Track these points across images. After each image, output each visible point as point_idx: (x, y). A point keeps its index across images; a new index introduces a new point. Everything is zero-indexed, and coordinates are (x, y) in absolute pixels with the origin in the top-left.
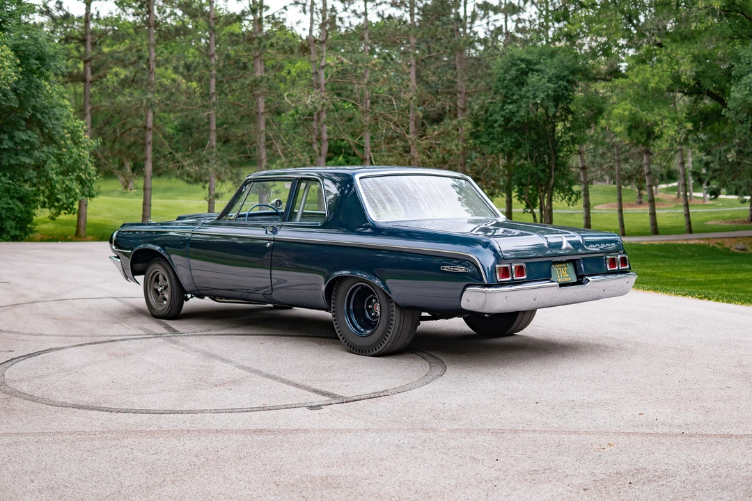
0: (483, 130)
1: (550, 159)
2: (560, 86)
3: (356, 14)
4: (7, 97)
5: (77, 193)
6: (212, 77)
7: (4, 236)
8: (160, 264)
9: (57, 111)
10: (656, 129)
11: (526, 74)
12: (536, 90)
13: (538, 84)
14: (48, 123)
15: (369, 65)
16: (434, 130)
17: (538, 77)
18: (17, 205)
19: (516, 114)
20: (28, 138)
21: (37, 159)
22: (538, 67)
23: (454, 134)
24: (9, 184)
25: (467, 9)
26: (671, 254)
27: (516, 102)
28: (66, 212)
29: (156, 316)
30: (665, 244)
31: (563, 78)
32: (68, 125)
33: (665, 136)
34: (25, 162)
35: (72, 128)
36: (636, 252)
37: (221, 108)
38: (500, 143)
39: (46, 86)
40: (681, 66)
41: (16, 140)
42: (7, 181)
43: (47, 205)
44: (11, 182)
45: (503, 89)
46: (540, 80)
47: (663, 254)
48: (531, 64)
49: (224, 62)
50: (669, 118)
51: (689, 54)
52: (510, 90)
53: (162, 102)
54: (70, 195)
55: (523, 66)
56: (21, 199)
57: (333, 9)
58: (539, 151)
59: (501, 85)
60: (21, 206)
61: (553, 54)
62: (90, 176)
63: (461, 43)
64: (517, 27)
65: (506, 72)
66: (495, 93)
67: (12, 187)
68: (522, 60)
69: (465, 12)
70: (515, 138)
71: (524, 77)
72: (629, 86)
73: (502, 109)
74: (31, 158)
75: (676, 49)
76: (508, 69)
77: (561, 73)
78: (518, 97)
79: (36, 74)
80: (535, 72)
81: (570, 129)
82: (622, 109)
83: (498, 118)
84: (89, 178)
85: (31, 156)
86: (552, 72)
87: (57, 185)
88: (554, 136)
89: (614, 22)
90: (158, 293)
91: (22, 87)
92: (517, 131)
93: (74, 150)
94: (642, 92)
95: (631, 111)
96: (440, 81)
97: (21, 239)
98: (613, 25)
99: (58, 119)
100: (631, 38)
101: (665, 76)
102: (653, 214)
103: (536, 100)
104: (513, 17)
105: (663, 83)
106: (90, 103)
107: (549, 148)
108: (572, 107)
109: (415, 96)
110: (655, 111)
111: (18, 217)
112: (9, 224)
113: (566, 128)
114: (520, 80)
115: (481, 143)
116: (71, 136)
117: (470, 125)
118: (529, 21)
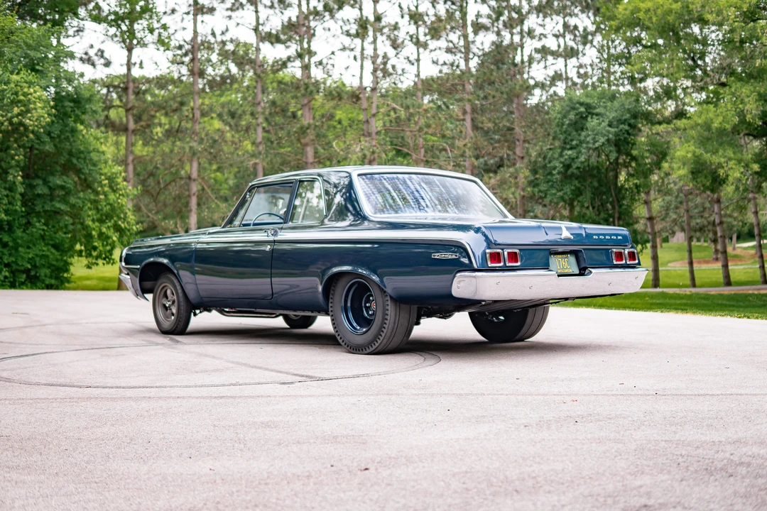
0: (542, 177)
1: (613, 208)
2: (621, 130)
3: (410, 61)
4: (41, 140)
5: (114, 241)
6: (258, 125)
8: (168, 277)
9: (94, 156)
10: (721, 172)
11: (586, 118)
12: (596, 134)
13: (598, 128)
14: (84, 168)
15: (420, 110)
16: (490, 178)
17: (598, 121)
18: (51, 252)
19: (576, 160)
20: (63, 184)
21: (73, 206)
22: (597, 111)
23: (511, 182)
24: (43, 230)
25: (524, 53)
26: (741, 304)
27: (575, 148)
28: (105, 262)
29: (165, 332)
30: (735, 294)
31: (624, 122)
32: (106, 171)
33: (730, 179)
34: (60, 208)
35: (109, 174)
36: (703, 302)
37: (267, 157)
38: (560, 191)
39: (82, 131)
40: (746, 105)
41: (51, 185)
42: (41, 227)
43: (84, 254)
44: (45, 228)
45: (561, 134)
46: (600, 124)
47: (732, 303)
48: (590, 108)
49: (271, 110)
50: (735, 159)
51: (754, 92)
52: (569, 135)
53: (206, 150)
54: (107, 243)
55: (582, 109)
56: (56, 247)
57: (385, 56)
58: (601, 199)
59: (560, 130)
60: (56, 253)
61: (613, 97)
62: (129, 226)
63: (517, 87)
64: (578, 72)
65: (565, 117)
66: (554, 139)
67: (47, 233)
68: (582, 104)
69: (522, 56)
70: (575, 186)
71: (584, 122)
72: (692, 128)
73: (561, 155)
74: (67, 205)
75: (741, 87)
76: (566, 113)
77: (622, 116)
78: (578, 142)
79: (71, 117)
80: (594, 116)
81: (632, 175)
82: (683, 150)
83: (557, 165)
84: (128, 227)
85: (66, 202)
86: (612, 115)
87: (94, 233)
88: (616, 184)
89: (675, 61)
90: (166, 308)
91: (56, 131)
92: (577, 179)
93: (112, 197)
94: (706, 133)
95: (694, 153)
96: (496, 128)
97: (56, 288)
98: (674, 64)
99: (95, 165)
100: (694, 78)
101: (729, 115)
102: (726, 266)
103: (597, 145)
104: (573, 62)
105: (728, 123)
106: (132, 152)
107: (612, 195)
108: (635, 153)
109: (470, 143)
110: (720, 153)
111: (54, 265)
112: (44, 272)
113: (629, 175)
114: (579, 125)
115: (540, 191)
116: (109, 183)
117: (527, 173)
118: (591, 65)
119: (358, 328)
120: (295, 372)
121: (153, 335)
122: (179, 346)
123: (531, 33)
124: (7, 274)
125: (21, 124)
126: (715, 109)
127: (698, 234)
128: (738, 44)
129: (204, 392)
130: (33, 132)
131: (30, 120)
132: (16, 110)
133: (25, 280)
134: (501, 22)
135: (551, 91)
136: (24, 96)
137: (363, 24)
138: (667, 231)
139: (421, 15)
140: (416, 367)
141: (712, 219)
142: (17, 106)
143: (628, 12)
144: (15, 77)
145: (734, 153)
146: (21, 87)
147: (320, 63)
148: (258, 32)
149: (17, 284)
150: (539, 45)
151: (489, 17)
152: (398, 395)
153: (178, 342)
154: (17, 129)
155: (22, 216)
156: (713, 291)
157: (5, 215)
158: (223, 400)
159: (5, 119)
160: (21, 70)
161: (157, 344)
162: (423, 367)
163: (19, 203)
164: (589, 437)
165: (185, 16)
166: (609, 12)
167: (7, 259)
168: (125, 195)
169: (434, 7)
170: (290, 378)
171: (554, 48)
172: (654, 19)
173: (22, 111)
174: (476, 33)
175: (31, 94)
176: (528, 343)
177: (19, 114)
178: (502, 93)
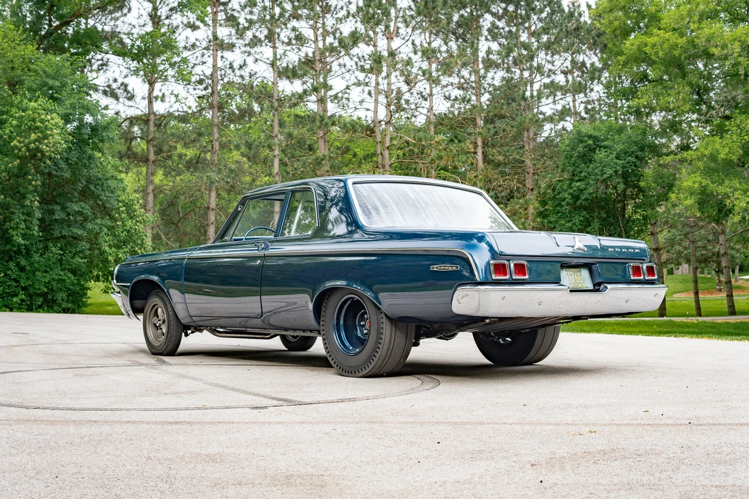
0: (551, 209)
2: (629, 162)
3: (423, 97)
4: (58, 167)
6: (275, 156)
7: (55, 308)
8: (158, 296)
10: (728, 202)
11: (593, 150)
12: (604, 166)
13: (606, 160)
14: (101, 195)
15: (432, 142)
17: (606, 154)
18: (68, 277)
19: (584, 192)
20: (81, 210)
21: (90, 232)
22: (605, 143)
23: (521, 213)
24: (60, 255)
25: (534, 88)
27: (583, 180)
30: (741, 322)
31: (631, 154)
32: (124, 198)
33: (737, 209)
34: (77, 234)
35: (127, 201)
38: (569, 222)
39: (99, 158)
41: (69, 211)
42: (58, 252)
43: (101, 279)
44: (62, 253)
45: (570, 166)
46: (608, 156)
48: (599, 141)
49: (287, 142)
50: (741, 190)
52: (578, 167)
53: (223, 179)
55: (590, 142)
57: (399, 92)
59: (568, 163)
60: (73, 277)
61: (620, 131)
63: (527, 121)
64: (586, 108)
65: (573, 149)
66: (562, 171)
67: (64, 258)
68: (590, 137)
69: (532, 91)
70: (584, 216)
71: (592, 154)
72: (698, 159)
73: (570, 187)
74: (84, 230)
75: (746, 120)
76: (574, 146)
77: (629, 148)
78: (586, 174)
79: (89, 145)
80: (602, 149)
81: (639, 207)
82: (689, 180)
83: (566, 196)
85: (84, 228)
86: (620, 147)
87: (110, 258)
88: (624, 215)
89: (682, 94)
90: (157, 328)
91: (74, 157)
92: (585, 210)
93: (129, 223)
94: (712, 165)
95: (701, 183)
96: (507, 160)
97: (73, 312)
98: (681, 98)
99: (112, 192)
100: (699, 112)
101: (735, 146)
102: (730, 296)
103: (605, 176)
104: (581, 97)
105: (734, 154)
106: (152, 182)
107: (619, 227)
108: (642, 184)
109: (481, 175)
110: (726, 184)
111: (71, 290)
112: (61, 296)
113: (637, 206)
114: (586, 157)
115: (550, 222)
116: (126, 209)
117: (537, 205)
118: (598, 100)
119: (351, 348)
120: (275, 395)
121: (142, 355)
122: (164, 367)
123: (539, 69)
124: (23, 297)
125: (38, 150)
126: (721, 140)
127: (703, 265)
128: (742, 77)
129: (161, 416)
130: (50, 159)
131: (47, 146)
132: (33, 136)
133: (42, 304)
134: (511, 58)
135: (560, 126)
136: (41, 122)
137: (377, 60)
138: (672, 263)
139: (434, 51)
140: (411, 391)
141: (716, 250)
142: (34, 132)
143: (635, 47)
144: (33, 104)
145: (740, 183)
146: (39, 114)
147: (336, 97)
148: (275, 67)
149: (34, 308)
150: (547, 80)
151: (499, 53)
152: (382, 423)
153: (164, 362)
154: (35, 155)
155: (40, 241)
156: (720, 320)
157: (23, 240)
158: (177, 426)
159: (22, 145)
160: (39, 97)
161: (141, 364)
162: (420, 391)
163: (36, 228)
164: (615, 482)
165: (205, 51)
166: (616, 47)
167: (24, 283)
168: (142, 221)
169: (446, 44)
170: (265, 402)
171: (563, 83)
172: (661, 53)
173: (39, 137)
174: (487, 69)
175: (49, 121)
176: (537, 367)
177: (36, 140)
178: (512, 127)
